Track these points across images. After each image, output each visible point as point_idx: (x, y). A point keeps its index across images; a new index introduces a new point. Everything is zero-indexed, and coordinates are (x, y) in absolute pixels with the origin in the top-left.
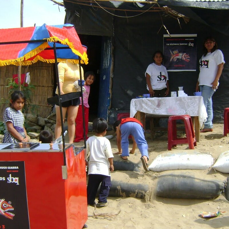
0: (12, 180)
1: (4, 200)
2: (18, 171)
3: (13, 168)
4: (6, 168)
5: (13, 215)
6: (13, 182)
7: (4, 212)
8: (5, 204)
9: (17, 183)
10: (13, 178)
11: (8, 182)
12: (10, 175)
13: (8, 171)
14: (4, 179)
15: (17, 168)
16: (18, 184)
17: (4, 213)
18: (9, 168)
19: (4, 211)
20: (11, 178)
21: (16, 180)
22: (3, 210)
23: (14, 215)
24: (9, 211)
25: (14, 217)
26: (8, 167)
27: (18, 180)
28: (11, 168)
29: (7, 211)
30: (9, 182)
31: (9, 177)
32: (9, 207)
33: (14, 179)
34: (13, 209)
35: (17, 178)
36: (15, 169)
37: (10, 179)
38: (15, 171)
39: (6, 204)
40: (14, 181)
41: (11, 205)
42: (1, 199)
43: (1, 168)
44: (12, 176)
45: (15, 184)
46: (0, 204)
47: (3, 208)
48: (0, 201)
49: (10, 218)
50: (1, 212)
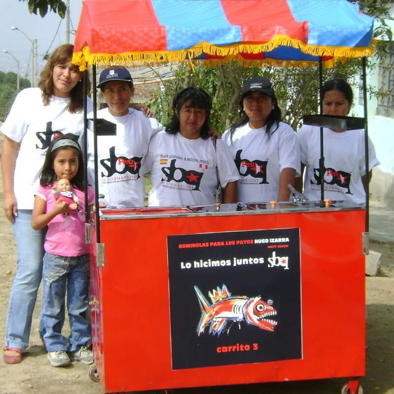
0: (277, 261)
1: (260, 298)
2: (287, 246)
3: (280, 240)
4: (266, 241)
5: (274, 323)
6: (278, 265)
7: (258, 320)
8: (261, 305)
9: (285, 267)
10: (278, 258)
11: (269, 266)
12: (274, 253)
14: (262, 261)
15: (287, 240)
16: (287, 268)
17: (257, 322)
18: (272, 241)
19: (258, 318)
20: (274, 257)
21: (283, 262)
22: (256, 316)
23: (276, 324)
24: (267, 318)
25: (276, 327)
26: (270, 240)
27: (287, 261)
28: (277, 240)
29: (264, 318)
30: (271, 265)
31: (271, 256)
32: (267, 310)
33: (280, 259)
34: (274, 313)
35: (286, 259)
36: (284, 242)
37: (272, 260)
38: (282, 246)
39: (262, 306)
40: (280, 264)
41: (271, 306)
42: (255, 297)
43: (256, 241)
44: (276, 256)
45: (281, 268)
46: (252, 306)
47: (256, 312)
48: (253, 301)
49: (269, 329)
50: (252, 320)
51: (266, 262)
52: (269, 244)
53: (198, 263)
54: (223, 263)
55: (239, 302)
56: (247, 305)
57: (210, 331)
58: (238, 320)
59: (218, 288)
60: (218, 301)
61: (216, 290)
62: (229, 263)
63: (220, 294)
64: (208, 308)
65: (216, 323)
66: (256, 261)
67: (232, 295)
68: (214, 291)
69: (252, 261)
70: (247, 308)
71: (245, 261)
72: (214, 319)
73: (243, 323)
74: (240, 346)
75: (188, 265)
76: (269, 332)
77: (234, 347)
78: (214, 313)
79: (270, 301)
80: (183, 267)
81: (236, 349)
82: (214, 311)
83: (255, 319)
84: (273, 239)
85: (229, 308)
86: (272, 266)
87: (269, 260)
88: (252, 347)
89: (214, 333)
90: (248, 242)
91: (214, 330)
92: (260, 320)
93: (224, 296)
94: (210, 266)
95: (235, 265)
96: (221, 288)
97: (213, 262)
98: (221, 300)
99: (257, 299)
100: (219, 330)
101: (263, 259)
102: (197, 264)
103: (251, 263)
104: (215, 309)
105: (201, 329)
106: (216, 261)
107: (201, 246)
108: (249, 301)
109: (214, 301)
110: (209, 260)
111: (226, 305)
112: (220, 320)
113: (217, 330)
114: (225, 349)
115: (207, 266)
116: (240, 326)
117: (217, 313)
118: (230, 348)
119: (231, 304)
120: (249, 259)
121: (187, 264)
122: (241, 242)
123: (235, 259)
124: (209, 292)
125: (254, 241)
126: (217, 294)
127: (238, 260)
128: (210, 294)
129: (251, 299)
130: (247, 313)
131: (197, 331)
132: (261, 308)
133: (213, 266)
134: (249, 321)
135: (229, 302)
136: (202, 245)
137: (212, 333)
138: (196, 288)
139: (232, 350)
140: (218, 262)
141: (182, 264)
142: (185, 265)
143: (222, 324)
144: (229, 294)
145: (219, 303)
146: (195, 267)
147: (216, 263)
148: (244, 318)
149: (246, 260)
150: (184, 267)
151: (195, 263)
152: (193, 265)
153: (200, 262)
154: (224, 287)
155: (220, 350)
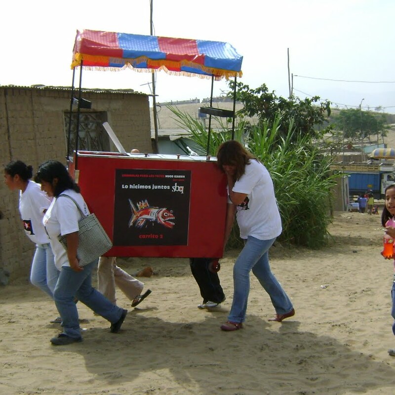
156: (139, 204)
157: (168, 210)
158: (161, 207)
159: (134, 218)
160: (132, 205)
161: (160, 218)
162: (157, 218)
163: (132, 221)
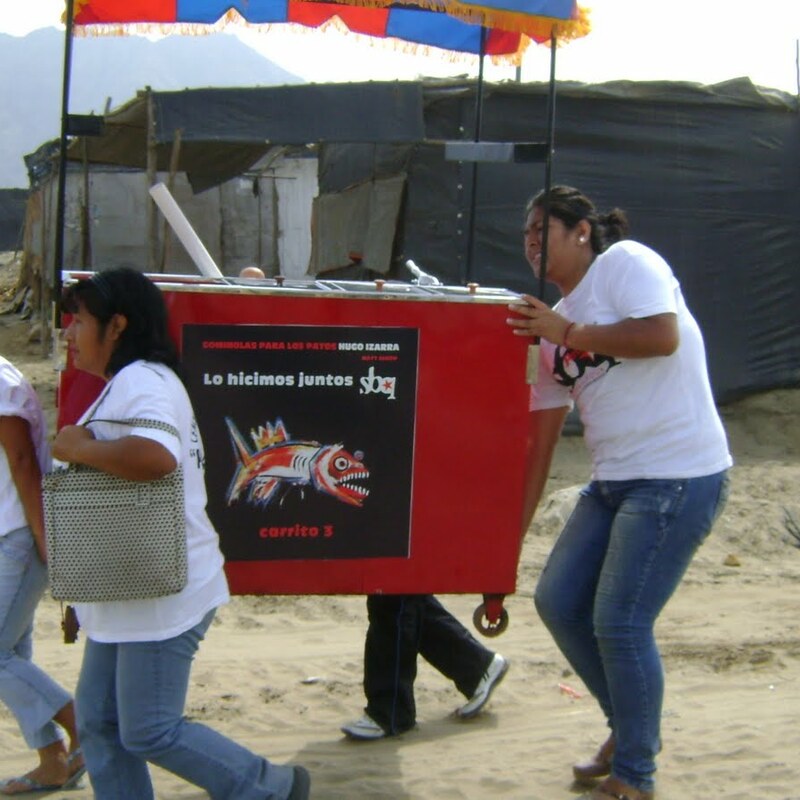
0: (376, 385)
1: (342, 446)
2: (395, 358)
3: (383, 347)
4: (360, 347)
5: (363, 492)
6: (376, 391)
7: (336, 485)
8: (342, 459)
9: (389, 395)
10: (379, 378)
11: (361, 391)
12: (372, 370)
13: (364, 358)
14: (349, 381)
15: (396, 347)
16: (392, 397)
17: (334, 489)
18: (370, 347)
19: (336, 481)
20: (371, 377)
21: (387, 386)
22: (333, 478)
23: (367, 494)
24: (352, 482)
25: (365, 499)
26: (367, 345)
27: (393, 385)
28: (378, 347)
29: (347, 482)
30: (364, 390)
31: (367, 375)
32: (353, 470)
33: (382, 381)
34: (365, 475)
35: (392, 380)
36: (390, 352)
38: (387, 358)
39: (345, 461)
40: (381, 389)
41: (361, 461)
43: (342, 346)
44: (376, 374)
45: (383, 396)
46: (327, 459)
47: (334, 472)
48: (328, 451)
49: (355, 502)
50: (326, 485)
51: (357, 384)
52: (365, 352)
53: (235, 377)
54: (279, 380)
55: (305, 452)
56: (318, 458)
57: (250, 498)
58: (300, 483)
59: (268, 423)
60: (267, 446)
61: (265, 427)
62: (290, 380)
63: (270, 434)
64: (248, 457)
65: (261, 485)
66: (339, 381)
67: (293, 438)
68: (261, 428)
69: (332, 381)
70: (317, 462)
71: (320, 380)
72: (258, 479)
73: (310, 487)
74: (301, 527)
75: (218, 380)
76: (352, 506)
77: (291, 530)
78: (258, 467)
79: (359, 454)
80: (207, 381)
81: (293, 534)
82: (258, 464)
83: (331, 482)
84: (372, 345)
85: (285, 461)
86: (367, 392)
87: (362, 380)
88: (322, 532)
89: (256, 503)
90: (327, 346)
91: (256, 497)
92: (339, 485)
93: (277, 439)
94: (256, 383)
95: (301, 385)
96: (274, 425)
97: (263, 378)
98: (272, 445)
99: (336, 448)
100: (265, 497)
101: (351, 378)
102: (232, 379)
103: (330, 384)
104: (261, 461)
105: (234, 495)
106: (267, 375)
107: (242, 347)
108: (322, 450)
109: (259, 446)
110: (256, 374)
111: (280, 455)
112: (268, 480)
113: (263, 496)
114: (274, 532)
115: (251, 383)
116: (303, 493)
117: (264, 467)
118: (283, 530)
119: (290, 453)
120: (326, 376)
121: (216, 377)
122: (316, 346)
123: (302, 374)
124: (252, 429)
125: (337, 346)
126: (265, 434)
127: (307, 377)
128: (253, 433)
129: (327, 448)
130: (317, 472)
131: (227, 495)
132: (342, 464)
133: (261, 383)
134: (320, 486)
135: (286, 450)
136: (244, 344)
137: (252, 503)
138: (229, 422)
139: (286, 534)
140: (271, 377)
141: (207, 376)
142: (211, 379)
143: (272, 489)
144: (286, 436)
145: (268, 450)
146: (230, 383)
147: (267, 380)
148: (311, 480)
149: (322, 378)
150: (210, 383)
151: (231, 377)
152: (225, 379)
153: (238, 376)
154: (280, 423)
155: (265, 533)
156: (257, 432)
157: (349, 451)
158: (325, 440)
159: (243, 475)
160: (237, 437)
161: (325, 473)
162: (315, 475)
163: (237, 486)
